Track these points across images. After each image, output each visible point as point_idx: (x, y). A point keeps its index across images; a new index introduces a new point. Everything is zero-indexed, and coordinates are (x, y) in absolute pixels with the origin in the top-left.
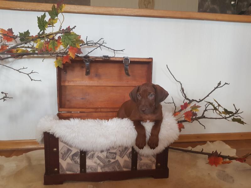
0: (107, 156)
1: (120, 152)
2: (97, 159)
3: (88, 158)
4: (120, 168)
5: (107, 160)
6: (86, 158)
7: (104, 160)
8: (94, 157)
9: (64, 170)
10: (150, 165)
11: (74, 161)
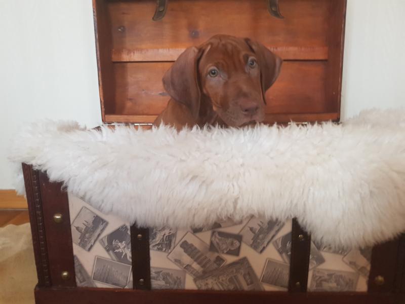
4: (252, 283)
5: (213, 256)
6: (149, 245)
7: (202, 255)
8: (173, 245)
9: (89, 278)
10: (350, 280)
11: (116, 254)
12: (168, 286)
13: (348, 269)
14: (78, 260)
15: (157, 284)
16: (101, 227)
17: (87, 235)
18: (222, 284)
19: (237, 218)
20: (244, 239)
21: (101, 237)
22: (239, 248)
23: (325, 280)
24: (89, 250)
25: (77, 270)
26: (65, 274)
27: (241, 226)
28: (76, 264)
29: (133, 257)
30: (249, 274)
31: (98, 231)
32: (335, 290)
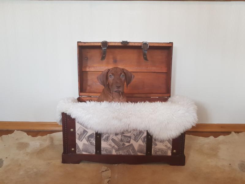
0: (121, 139)
1: (134, 136)
2: (112, 141)
4: (134, 152)
5: (121, 143)
6: (101, 139)
7: (118, 143)
8: (109, 139)
9: (80, 150)
10: (166, 151)
11: (90, 142)
12: (107, 153)
13: (165, 148)
14: (77, 145)
15: (103, 152)
16: (86, 133)
17: (81, 136)
18: (124, 153)
19: (129, 130)
20: (132, 138)
21: (85, 137)
22: (130, 141)
23: (158, 152)
24: (81, 141)
25: (77, 148)
26: (73, 149)
27: (131, 133)
28: (77, 146)
29: (96, 144)
30: (133, 149)
31: (85, 135)
32: (161, 155)
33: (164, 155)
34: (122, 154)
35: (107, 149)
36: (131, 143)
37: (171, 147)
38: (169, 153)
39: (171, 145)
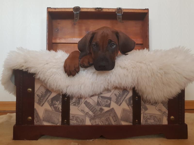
0: (98, 102)
1: (115, 97)
2: (85, 105)
3: (73, 104)
4: (116, 121)
5: (98, 108)
7: (94, 107)
9: (40, 120)
10: (160, 119)
11: (54, 107)
13: (158, 113)
15: (73, 122)
21: (48, 99)
24: (42, 106)
26: (30, 118)
27: (111, 93)
31: (47, 96)
33: (158, 123)
34: (100, 124)
35: (78, 117)
36: (111, 107)
37: (167, 112)
38: (165, 122)
39: (166, 108)
